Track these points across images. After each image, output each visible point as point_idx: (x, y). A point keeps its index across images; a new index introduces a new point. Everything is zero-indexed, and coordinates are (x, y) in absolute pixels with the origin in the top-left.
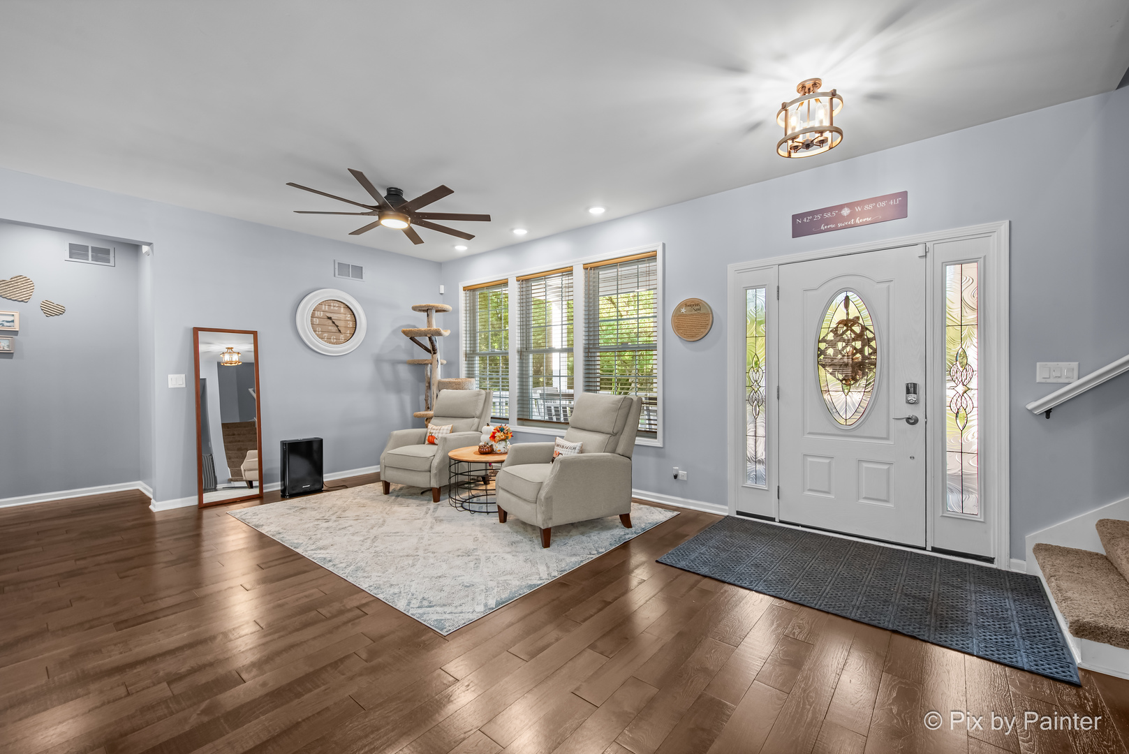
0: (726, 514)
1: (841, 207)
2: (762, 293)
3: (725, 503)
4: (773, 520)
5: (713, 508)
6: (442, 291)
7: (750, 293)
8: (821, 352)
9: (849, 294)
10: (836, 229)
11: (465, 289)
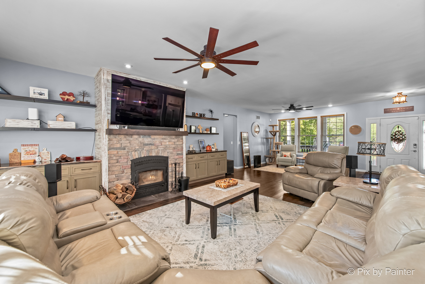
0: (365, 172)
1: (397, 108)
2: (375, 125)
3: (365, 170)
4: (379, 172)
5: (358, 170)
6: (271, 121)
7: (372, 125)
8: (392, 137)
9: (399, 126)
10: (396, 112)
11: (279, 120)
